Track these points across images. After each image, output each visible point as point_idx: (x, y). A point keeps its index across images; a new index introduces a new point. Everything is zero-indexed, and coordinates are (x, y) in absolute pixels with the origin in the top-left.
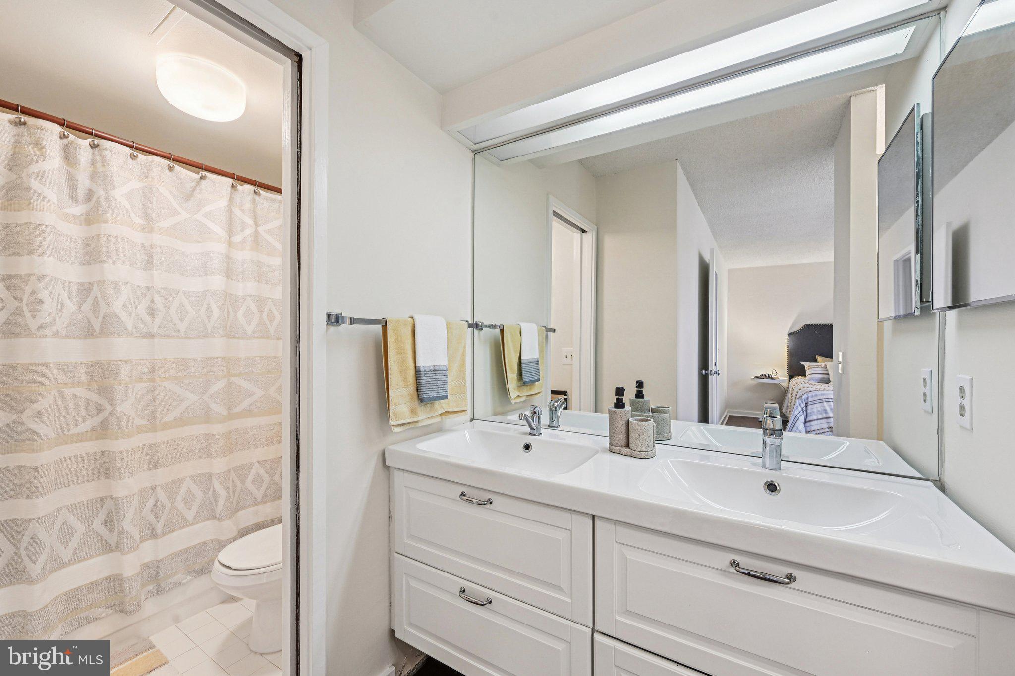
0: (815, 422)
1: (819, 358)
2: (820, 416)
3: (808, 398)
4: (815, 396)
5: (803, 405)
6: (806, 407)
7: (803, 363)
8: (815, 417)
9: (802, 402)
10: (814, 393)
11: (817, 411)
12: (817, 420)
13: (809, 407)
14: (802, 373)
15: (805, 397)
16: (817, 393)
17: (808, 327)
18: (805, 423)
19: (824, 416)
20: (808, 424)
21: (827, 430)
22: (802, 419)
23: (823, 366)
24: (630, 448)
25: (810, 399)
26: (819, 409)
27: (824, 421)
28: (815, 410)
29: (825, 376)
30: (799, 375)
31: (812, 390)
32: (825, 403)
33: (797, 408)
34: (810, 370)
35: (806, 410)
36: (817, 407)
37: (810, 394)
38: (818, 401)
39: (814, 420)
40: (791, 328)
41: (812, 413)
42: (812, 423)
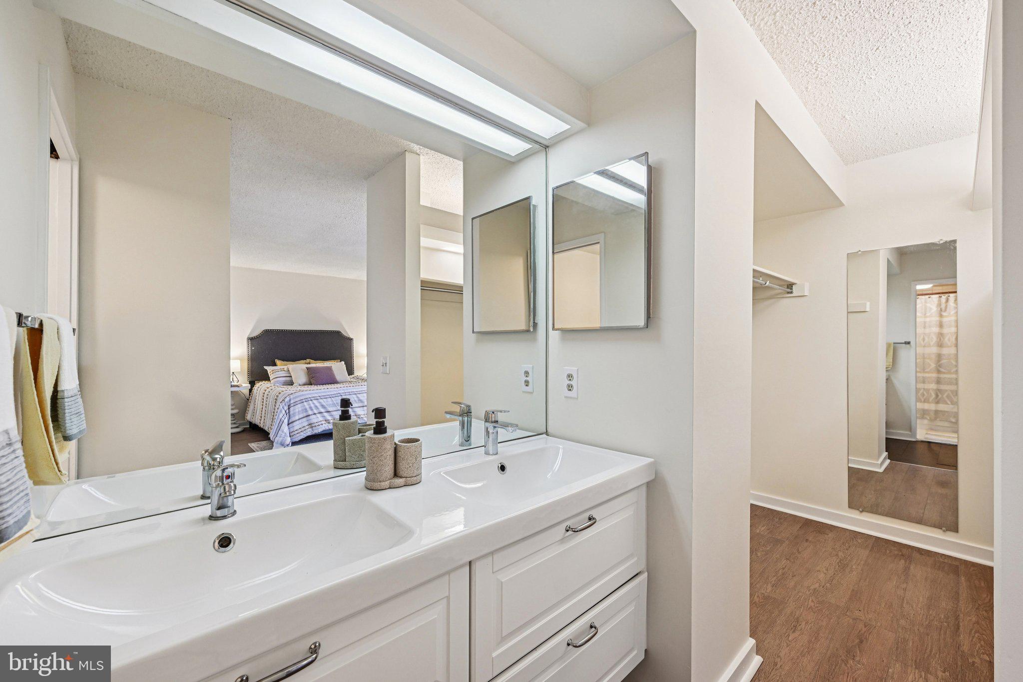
0: (297, 422)
1: (278, 362)
2: (301, 416)
3: (290, 400)
4: (296, 397)
5: (286, 408)
6: (289, 409)
7: (266, 367)
8: (297, 418)
9: (285, 405)
10: (295, 395)
11: (299, 411)
12: (299, 419)
13: (291, 409)
14: (265, 377)
15: (287, 400)
16: (297, 394)
17: (267, 333)
18: (288, 424)
19: (305, 414)
20: (291, 425)
21: (307, 427)
22: (286, 421)
23: (285, 369)
24: (401, 477)
25: (292, 402)
26: (300, 409)
27: (305, 419)
28: (297, 410)
29: (288, 379)
30: (262, 380)
31: (293, 392)
32: (305, 403)
33: (281, 411)
34: (275, 374)
35: (289, 412)
36: (299, 408)
37: (292, 396)
38: (299, 402)
39: (296, 421)
40: (251, 333)
41: (294, 414)
42: (295, 424)
